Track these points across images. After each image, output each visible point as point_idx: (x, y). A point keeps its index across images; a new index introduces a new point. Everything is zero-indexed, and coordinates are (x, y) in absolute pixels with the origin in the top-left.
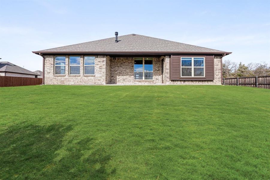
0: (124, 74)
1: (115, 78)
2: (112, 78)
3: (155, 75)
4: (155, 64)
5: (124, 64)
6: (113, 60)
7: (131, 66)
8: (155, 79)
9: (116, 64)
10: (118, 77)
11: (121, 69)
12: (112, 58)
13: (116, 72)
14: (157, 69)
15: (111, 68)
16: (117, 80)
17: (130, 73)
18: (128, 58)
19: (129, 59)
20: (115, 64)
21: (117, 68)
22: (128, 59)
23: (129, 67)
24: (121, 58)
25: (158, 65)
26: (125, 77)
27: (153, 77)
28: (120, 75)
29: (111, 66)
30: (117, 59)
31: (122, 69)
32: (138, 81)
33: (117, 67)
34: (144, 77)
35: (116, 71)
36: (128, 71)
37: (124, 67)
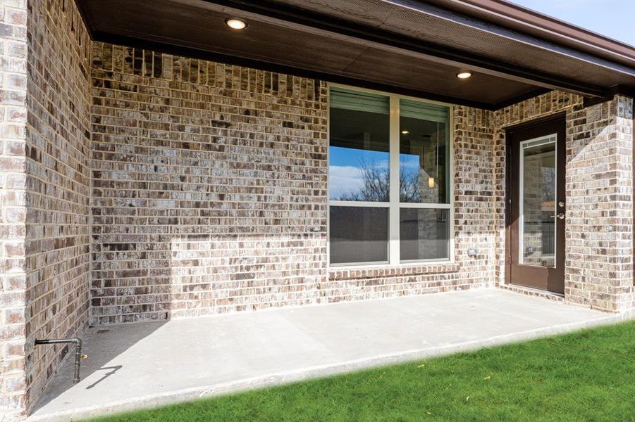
0: (248, 223)
1: (149, 264)
2: (119, 262)
3: (468, 227)
4: (464, 154)
5: (248, 129)
6: (130, 80)
7: (309, 150)
8: (464, 258)
9: (165, 119)
10: (180, 249)
11: (219, 170)
12: (120, 53)
13: (162, 204)
14: (479, 188)
15: (105, 153)
16: (177, 282)
17: (295, 214)
18: (283, 77)
19: (290, 90)
20: (155, 116)
21: (169, 163)
22: (282, 88)
23: (285, 161)
24: (221, 69)
25: (482, 161)
26: (252, 248)
27: (452, 242)
28: (208, 228)
29: (97, 130)
30: (168, 71)
31: (227, 172)
32: (357, 278)
33: (167, 152)
34: (394, 246)
35: (165, 190)
36: (279, 191)
37: (244, 159)
